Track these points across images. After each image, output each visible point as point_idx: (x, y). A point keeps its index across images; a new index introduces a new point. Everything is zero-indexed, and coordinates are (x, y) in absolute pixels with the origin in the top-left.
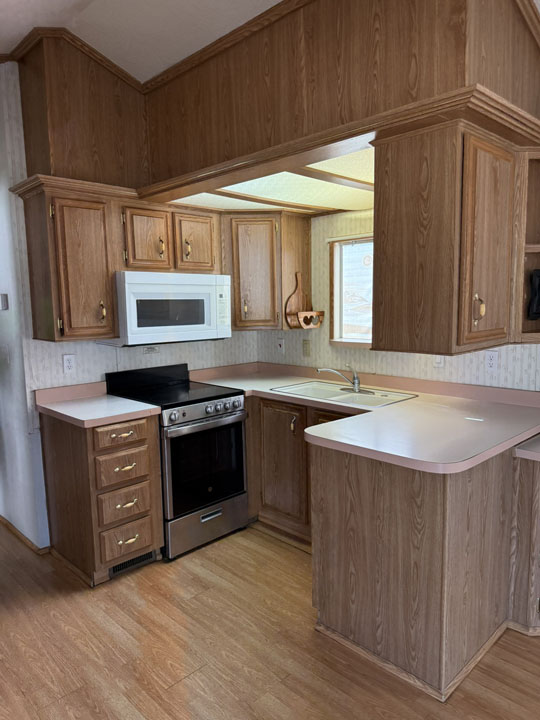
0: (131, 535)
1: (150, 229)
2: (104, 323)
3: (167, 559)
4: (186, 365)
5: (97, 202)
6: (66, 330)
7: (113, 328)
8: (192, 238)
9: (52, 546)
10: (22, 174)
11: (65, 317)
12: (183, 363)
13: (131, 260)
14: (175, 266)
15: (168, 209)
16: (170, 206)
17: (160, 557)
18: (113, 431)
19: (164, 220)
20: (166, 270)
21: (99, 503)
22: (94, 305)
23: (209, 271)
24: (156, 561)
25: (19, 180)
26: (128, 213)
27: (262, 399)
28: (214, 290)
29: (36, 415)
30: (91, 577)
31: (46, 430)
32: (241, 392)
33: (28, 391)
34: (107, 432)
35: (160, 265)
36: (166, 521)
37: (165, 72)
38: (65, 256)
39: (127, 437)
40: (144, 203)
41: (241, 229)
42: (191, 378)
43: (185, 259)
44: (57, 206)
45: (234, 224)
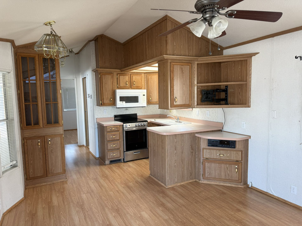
0: (115, 153)
1: (124, 79)
2: (112, 102)
3: (124, 162)
4: (136, 114)
5: (111, 73)
6: (102, 104)
7: (114, 103)
8: (136, 80)
9: (99, 157)
10: (95, 67)
11: (102, 100)
12: (136, 113)
13: (119, 87)
14: (131, 88)
15: (129, 73)
16: (130, 72)
17: (123, 161)
18: (111, 128)
19: (128, 76)
20: (128, 89)
21: (107, 144)
22: (109, 98)
23: (141, 89)
24: (122, 162)
25: (94, 68)
26: (118, 75)
27: (152, 123)
28: (141, 94)
29: (97, 124)
30: (105, 163)
31: (99, 128)
32: (147, 121)
33: (95, 118)
34: (109, 128)
35: (127, 87)
36: (124, 152)
37: (126, 41)
38: (103, 87)
39: (114, 129)
40: (123, 72)
41: (150, 77)
42: (138, 118)
43: (133, 86)
44: (101, 75)
45: (148, 76)
